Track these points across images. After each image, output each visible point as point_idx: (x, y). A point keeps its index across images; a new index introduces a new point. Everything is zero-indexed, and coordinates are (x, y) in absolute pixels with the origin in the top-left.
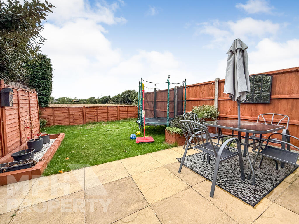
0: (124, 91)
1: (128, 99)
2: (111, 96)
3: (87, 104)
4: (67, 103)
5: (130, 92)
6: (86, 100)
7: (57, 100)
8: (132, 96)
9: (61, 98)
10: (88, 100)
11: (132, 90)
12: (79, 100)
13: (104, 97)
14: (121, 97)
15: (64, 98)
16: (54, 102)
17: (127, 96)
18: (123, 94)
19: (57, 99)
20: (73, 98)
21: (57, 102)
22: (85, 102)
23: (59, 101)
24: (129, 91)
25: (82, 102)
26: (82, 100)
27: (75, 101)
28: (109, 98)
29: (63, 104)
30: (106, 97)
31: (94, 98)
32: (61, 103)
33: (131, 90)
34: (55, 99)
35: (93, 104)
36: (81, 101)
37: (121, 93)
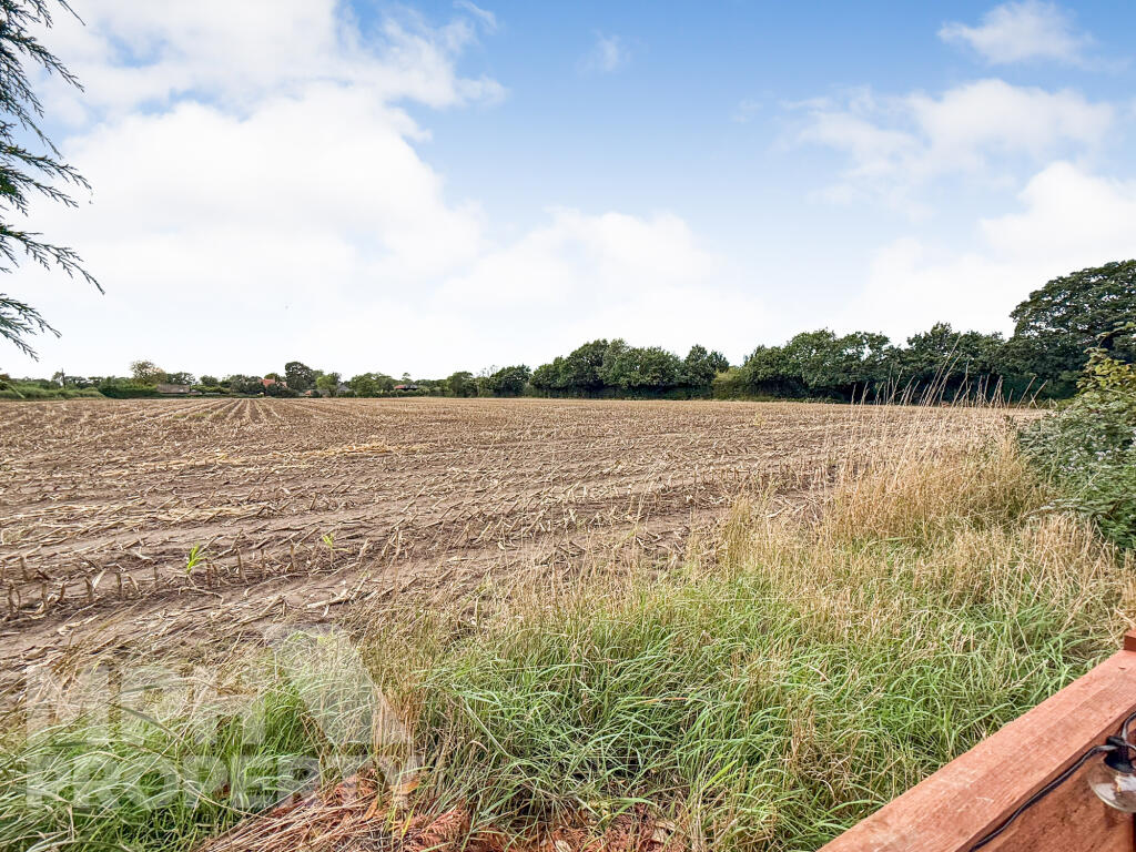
0: (576, 346)
1: (596, 376)
2: (526, 364)
3: (444, 395)
4: (378, 396)
5: (602, 347)
6: (439, 383)
7: (347, 384)
8: (610, 365)
9: (361, 378)
10: (448, 383)
11: (609, 343)
12: (418, 383)
13: (503, 369)
14: (567, 369)
15: (369, 375)
16: (339, 391)
17: (592, 365)
18: (575, 355)
19: (349, 380)
20: (397, 376)
21: (347, 390)
22: (438, 388)
23: (354, 387)
24: (599, 345)
25: (427, 389)
26: (425, 383)
27: (402, 386)
28: (522, 371)
29: (366, 396)
30: (510, 369)
31: (466, 374)
32: (360, 396)
33: (605, 341)
34: (342, 380)
35: (466, 396)
36: (422, 387)
37: (566, 355)
